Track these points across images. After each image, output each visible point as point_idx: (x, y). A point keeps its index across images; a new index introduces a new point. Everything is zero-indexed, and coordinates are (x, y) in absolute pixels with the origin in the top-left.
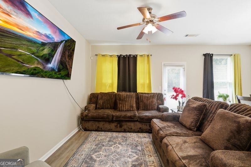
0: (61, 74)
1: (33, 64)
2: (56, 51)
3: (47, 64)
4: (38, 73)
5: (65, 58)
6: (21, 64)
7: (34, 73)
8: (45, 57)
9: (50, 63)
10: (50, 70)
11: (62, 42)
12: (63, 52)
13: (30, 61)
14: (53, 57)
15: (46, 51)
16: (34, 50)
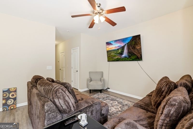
0: (131, 58)
1: (116, 57)
2: (124, 49)
3: (122, 55)
4: (119, 60)
5: (131, 50)
6: (113, 58)
7: (118, 60)
8: (120, 53)
9: (123, 55)
10: (124, 57)
11: (125, 45)
12: (128, 48)
13: (115, 56)
14: (123, 52)
15: (120, 51)
16: (115, 52)
